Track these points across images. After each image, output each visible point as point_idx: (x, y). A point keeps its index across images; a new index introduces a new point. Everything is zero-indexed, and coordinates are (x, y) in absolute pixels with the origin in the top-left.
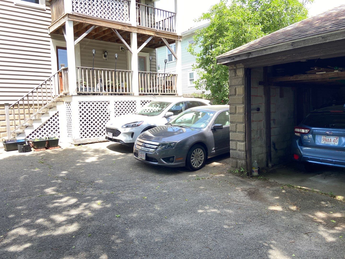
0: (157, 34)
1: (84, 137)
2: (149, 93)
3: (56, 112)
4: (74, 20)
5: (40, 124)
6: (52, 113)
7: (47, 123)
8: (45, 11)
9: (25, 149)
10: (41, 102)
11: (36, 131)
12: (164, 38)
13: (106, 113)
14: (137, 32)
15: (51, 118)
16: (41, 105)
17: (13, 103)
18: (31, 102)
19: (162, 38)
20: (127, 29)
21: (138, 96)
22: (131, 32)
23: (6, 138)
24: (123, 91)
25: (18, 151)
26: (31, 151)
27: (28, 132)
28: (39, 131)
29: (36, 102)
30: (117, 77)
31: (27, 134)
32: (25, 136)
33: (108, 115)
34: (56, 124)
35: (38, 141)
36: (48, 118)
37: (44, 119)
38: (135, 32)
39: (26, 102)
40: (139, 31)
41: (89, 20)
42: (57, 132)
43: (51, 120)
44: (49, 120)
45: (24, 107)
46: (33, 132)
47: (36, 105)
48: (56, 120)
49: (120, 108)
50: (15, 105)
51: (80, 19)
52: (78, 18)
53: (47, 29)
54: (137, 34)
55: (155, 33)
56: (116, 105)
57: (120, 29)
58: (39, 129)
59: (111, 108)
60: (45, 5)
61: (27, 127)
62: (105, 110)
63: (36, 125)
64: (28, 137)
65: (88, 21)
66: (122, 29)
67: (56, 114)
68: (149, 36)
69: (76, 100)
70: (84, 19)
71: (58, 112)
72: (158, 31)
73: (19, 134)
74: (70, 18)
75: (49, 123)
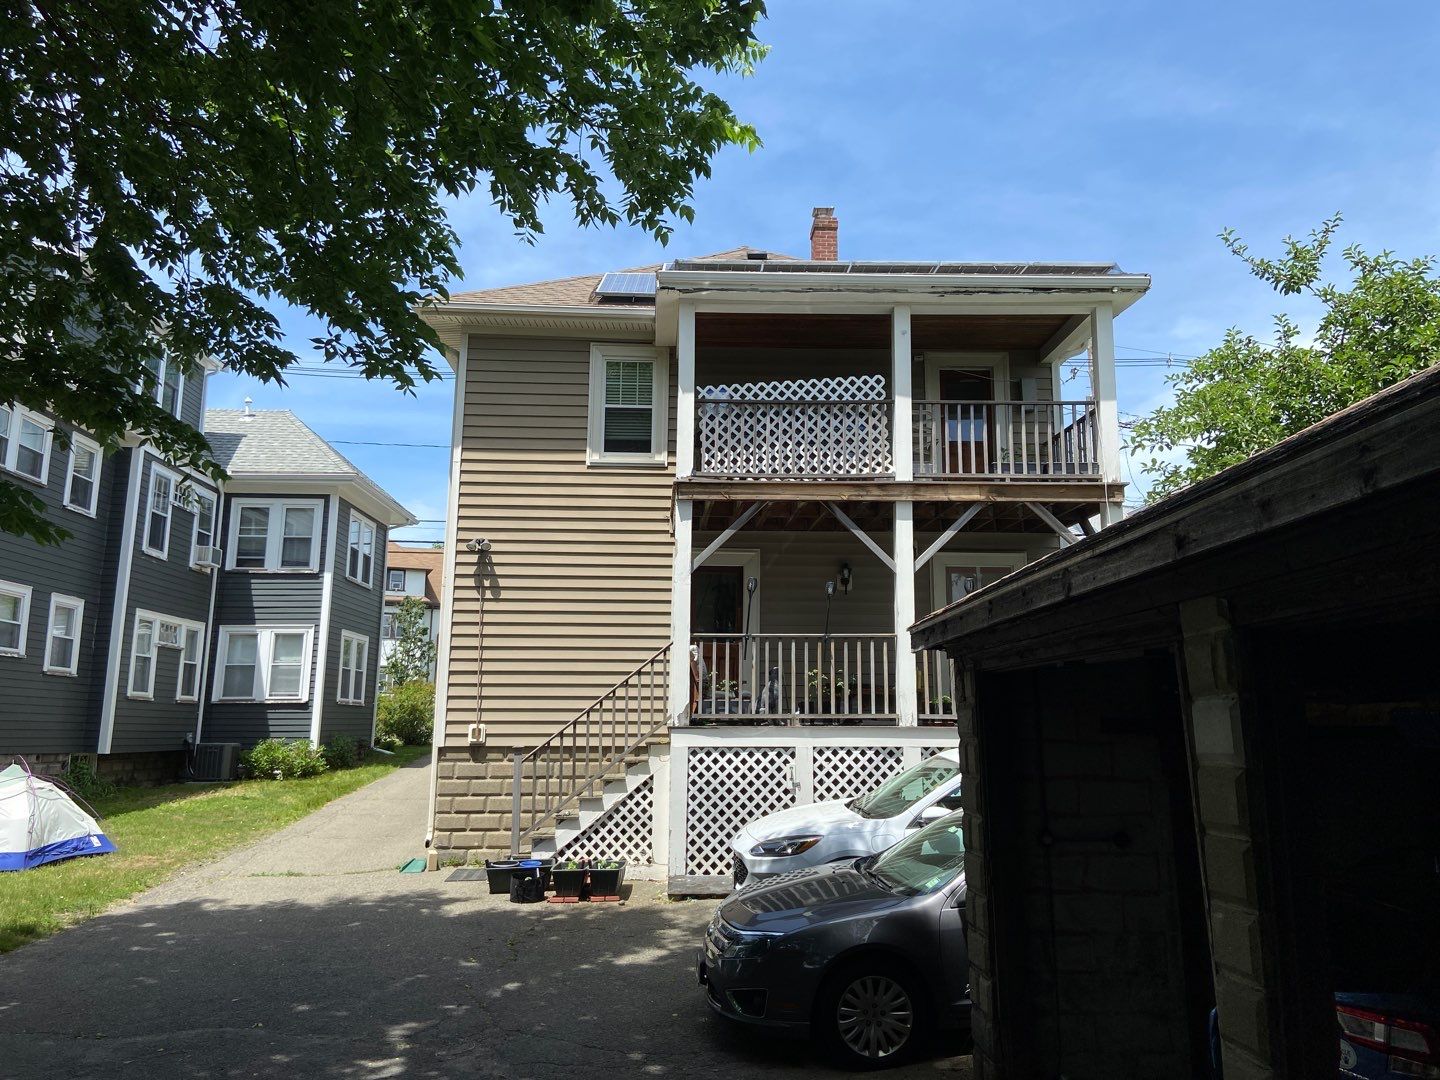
0: (1000, 494)
1: (699, 873)
2: (940, 715)
3: (644, 777)
4: (695, 497)
5: (599, 814)
6: (633, 782)
7: (617, 811)
8: (667, 468)
9: (522, 893)
10: (607, 742)
11: (587, 835)
12: (1033, 503)
13: (782, 788)
14: (910, 498)
15: (631, 797)
16: (607, 750)
17: (539, 742)
18: (581, 742)
19: (1028, 504)
20: (874, 496)
21: (911, 729)
22: (894, 502)
23: (493, 855)
24: (853, 710)
25: (508, 896)
26: (542, 898)
27: (563, 837)
28: (593, 835)
29: (594, 742)
30: (833, 661)
31: (560, 845)
32: (554, 848)
33: (790, 796)
34: (644, 818)
35: (574, 868)
36: (621, 796)
37: (610, 800)
38: (904, 498)
39: (568, 742)
40: (922, 493)
41: (739, 491)
42: (644, 846)
43: (631, 804)
44: (624, 804)
45: (561, 756)
46: (576, 840)
47: (594, 749)
48: (644, 804)
49: (835, 775)
50: (546, 748)
51: (713, 490)
52: (707, 490)
54: (916, 505)
55: (990, 492)
56: (821, 760)
57: (845, 498)
58: (593, 829)
59: (802, 769)
60: (666, 453)
61: (562, 821)
62: (779, 777)
63: (587, 818)
64: (562, 853)
65: (737, 494)
66: (854, 498)
67: (645, 784)
68: (967, 505)
69: (682, 742)
71: (651, 778)
72: (1008, 482)
73: (539, 843)
74: (683, 493)
75: (624, 811)
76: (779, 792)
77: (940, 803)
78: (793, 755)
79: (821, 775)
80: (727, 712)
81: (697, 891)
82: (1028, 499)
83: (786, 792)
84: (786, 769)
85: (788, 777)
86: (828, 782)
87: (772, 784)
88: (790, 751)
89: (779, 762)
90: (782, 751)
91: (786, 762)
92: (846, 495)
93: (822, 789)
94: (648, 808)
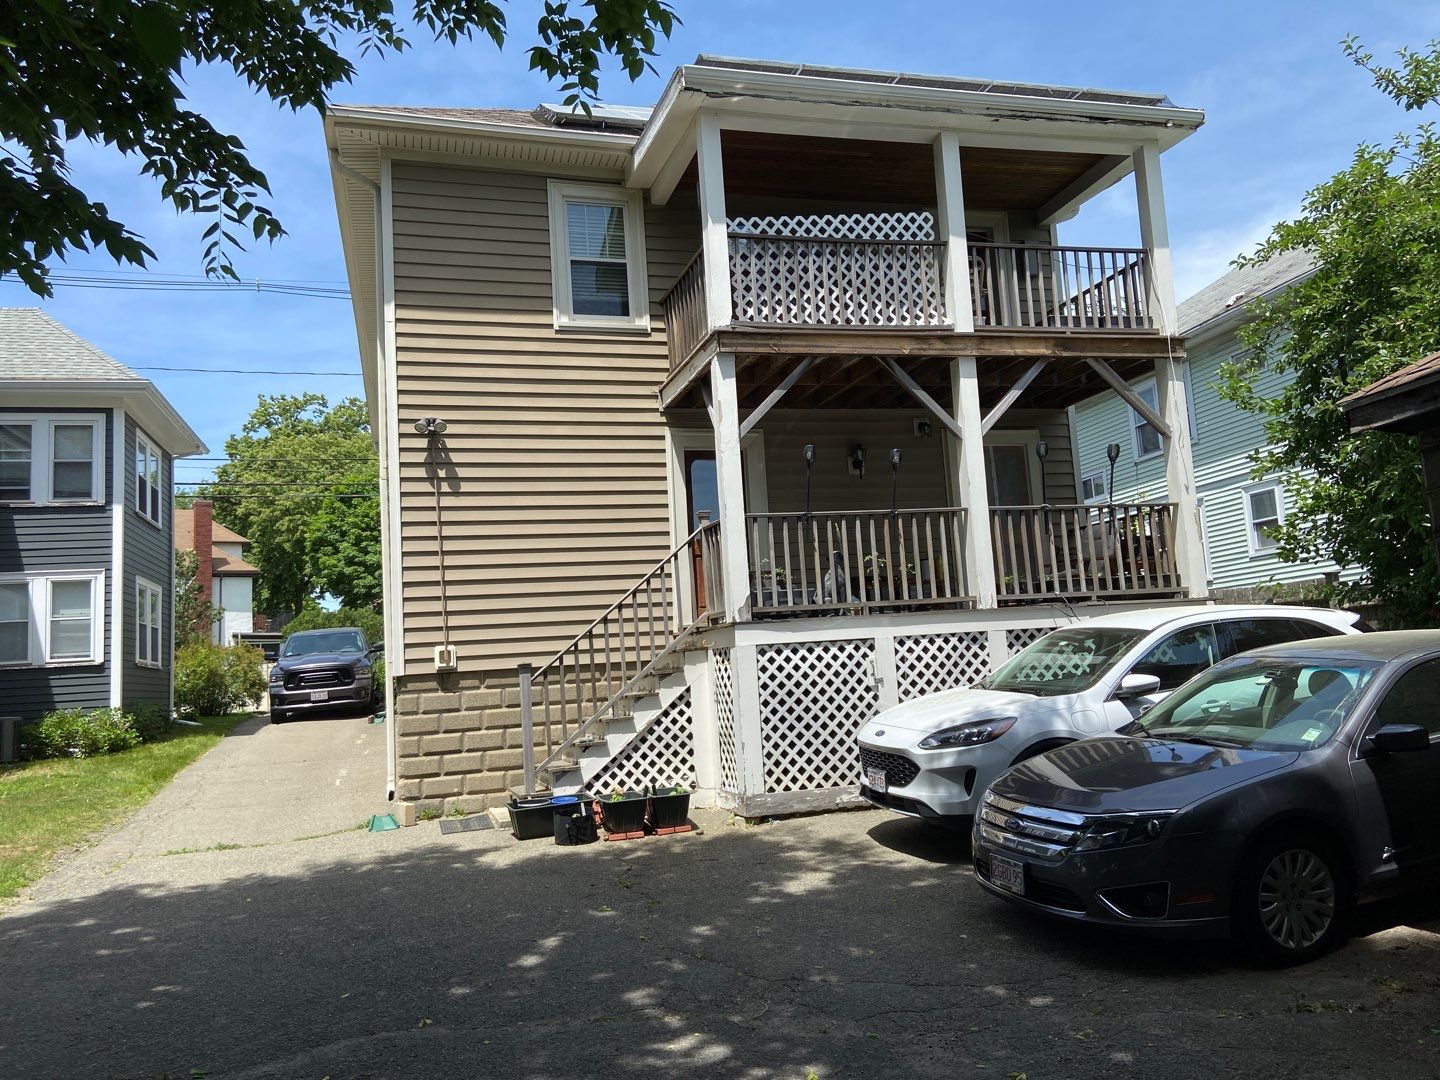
0: (1066, 349)
1: (779, 789)
2: (1044, 594)
3: (680, 690)
4: (740, 349)
5: (631, 737)
6: (667, 695)
7: (651, 731)
8: (649, 335)
9: (574, 833)
10: (631, 657)
11: (617, 763)
12: (1096, 359)
13: (864, 686)
14: (975, 353)
15: (666, 714)
16: (631, 665)
17: (543, 663)
18: (600, 659)
19: (1089, 361)
20: (936, 349)
21: (992, 610)
22: (953, 358)
23: (520, 790)
24: (927, 594)
25: (552, 839)
26: (596, 838)
27: (590, 766)
28: (625, 762)
29: (615, 658)
30: (902, 540)
31: (587, 777)
32: (579, 780)
33: (872, 694)
34: (683, 737)
35: (621, 799)
36: (655, 714)
37: (642, 719)
38: (968, 353)
39: (584, 659)
40: (987, 347)
41: (788, 343)
42: (684, 769)
43: (666, 722)
44: (658, 722)
45: (578, 676)
46: (606, 769)
47: (616, 666)
48: (682, 721)
49: (920, 667)
50: (550, 670)
51: (759, 342)
52: (753, 342)
53: (656, 397)
54: (979, 360)
55: (1057, 346)
56: (903, 651)
57: (906, 352)
58: (625, 754)
59: (883, 662)
60: (648, 317)
61: (587, 748)
62: (859, 673)
63: (617, 742)
64: (589, 786)
65: (787, 346)
66: (916, 352)
67: (681, 697)
68: (1031, 361)
69: (747, 640)
70: (771, 342)
71: (688, 690)
72: (1068, 334)
73: (561, 776)
74: (724, 345)
75: (659, 730)
76: (860, 690)
77: (1137, 669)
78: (872, 648)
79: (904, 667)
80: (790, 604)
81: (780, 810)
82: (1089, 354)
83: (868, 689)
84: (866, 664)
85: (869, 672)
86: (913, 675)
87: (852, 682)
88: (868, 643)
89: (858, 656)
90: (860, 643)
91: (865, 656)
92: (906, 349)
93: (906, 684)
94: (686, 725)
